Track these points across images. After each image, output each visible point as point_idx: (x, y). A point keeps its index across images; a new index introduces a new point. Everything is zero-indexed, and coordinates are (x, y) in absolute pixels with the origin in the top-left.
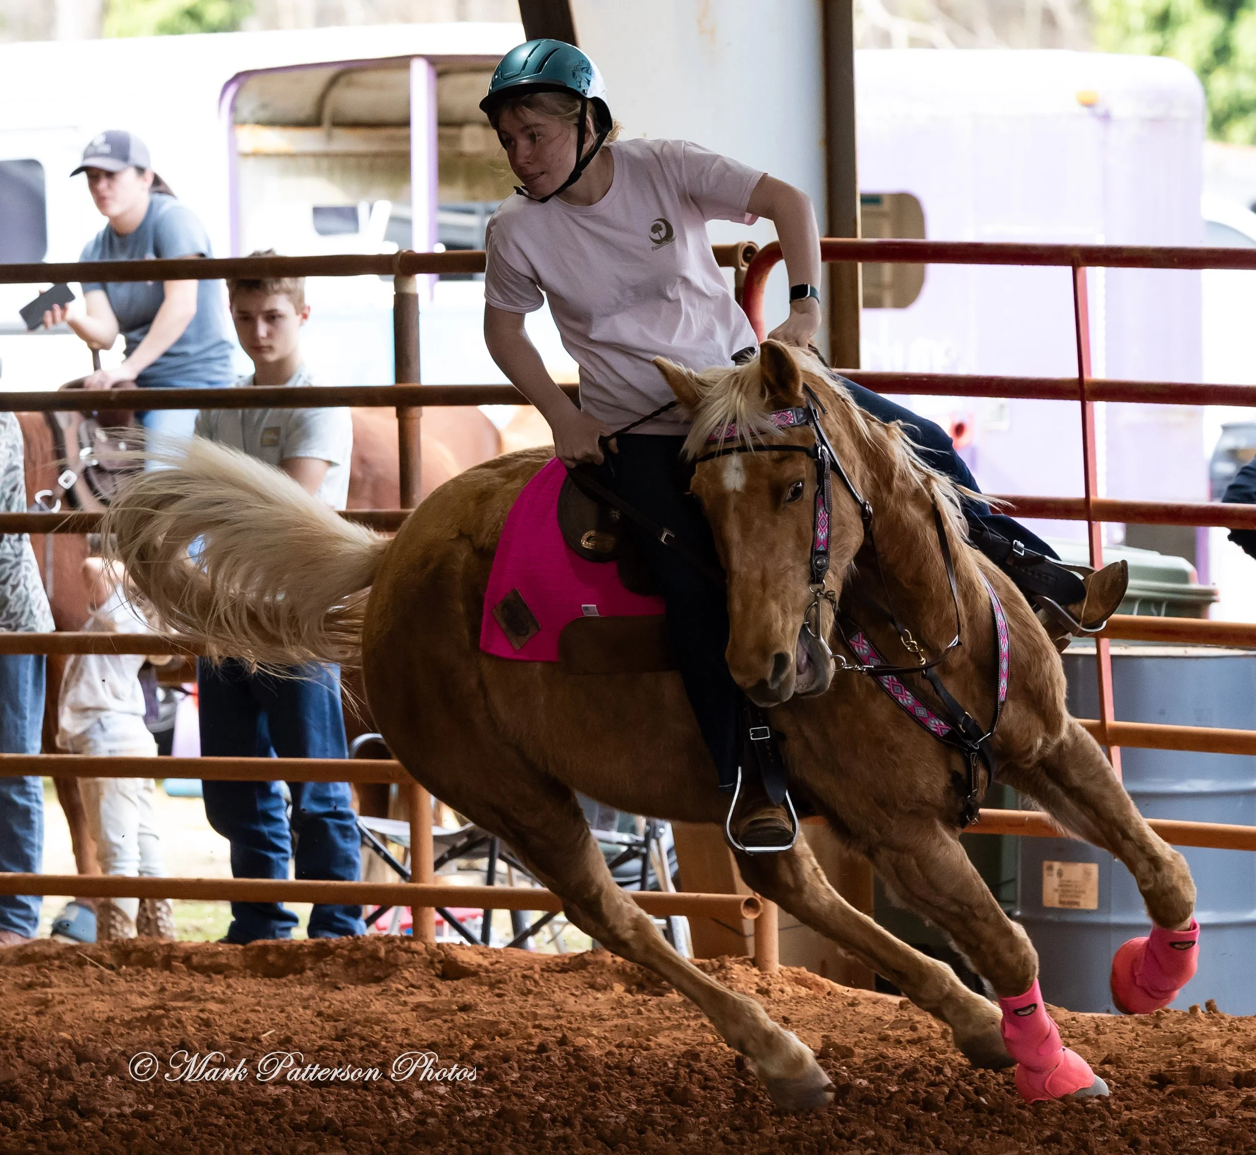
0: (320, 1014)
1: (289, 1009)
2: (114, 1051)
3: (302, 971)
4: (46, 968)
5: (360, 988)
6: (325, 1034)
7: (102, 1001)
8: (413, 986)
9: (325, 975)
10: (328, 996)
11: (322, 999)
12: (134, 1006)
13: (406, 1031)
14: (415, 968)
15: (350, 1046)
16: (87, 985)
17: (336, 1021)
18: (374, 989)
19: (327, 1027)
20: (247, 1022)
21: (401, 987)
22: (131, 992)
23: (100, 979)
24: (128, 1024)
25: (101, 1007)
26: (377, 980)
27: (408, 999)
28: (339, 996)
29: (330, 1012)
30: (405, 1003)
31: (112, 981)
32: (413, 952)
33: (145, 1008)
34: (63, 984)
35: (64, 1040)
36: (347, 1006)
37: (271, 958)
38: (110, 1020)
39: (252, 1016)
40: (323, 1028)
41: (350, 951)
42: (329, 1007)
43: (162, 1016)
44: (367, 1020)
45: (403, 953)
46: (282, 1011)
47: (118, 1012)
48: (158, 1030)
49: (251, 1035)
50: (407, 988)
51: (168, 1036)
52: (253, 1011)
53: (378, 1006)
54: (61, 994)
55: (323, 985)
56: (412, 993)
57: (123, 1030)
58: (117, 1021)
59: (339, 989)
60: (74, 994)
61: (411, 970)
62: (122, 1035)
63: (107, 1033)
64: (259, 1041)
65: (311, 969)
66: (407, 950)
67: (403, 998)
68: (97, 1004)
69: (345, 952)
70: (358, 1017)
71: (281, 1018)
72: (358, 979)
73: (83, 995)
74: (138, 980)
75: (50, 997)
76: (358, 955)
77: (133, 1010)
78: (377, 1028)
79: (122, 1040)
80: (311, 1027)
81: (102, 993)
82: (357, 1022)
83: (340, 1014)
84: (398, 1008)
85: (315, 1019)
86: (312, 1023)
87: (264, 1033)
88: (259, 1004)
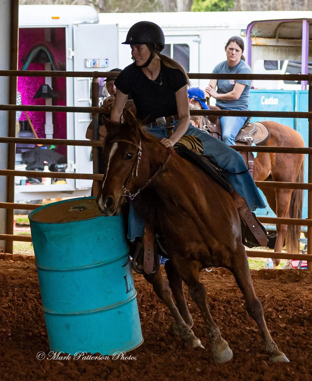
0: (282, 290)
1: (272, 289)
2: (223, 299)
3: (275, 278)
4: (201, 274)
5: (293, 284)
6: (283, 296)
7: (219, 284)
8: (308, 283)
9: (281, 279)
10: (283, 285)
11: (282, 286)
12: (228, 286)
13: (307, 296)
14: (308, 279)
15: (291, 300)
16: (214, 280)
17: (286, 292)
18: (296, 284)
19: (284, 294)
20: (261, 292)
21: (304, 284)
22: (227, 282)
23: (218, 278)
24: (227, 291)
25: (218, 286)
26: (297, 281)
27: (307, 287)
28: (287, 285)
29: (284, 290)
30: (306, 288)
31: (221, 279)
32: (307, 274)
33: (231, 287)
34: (207, 279)
35: (209, 295)
36: (289, 288)
37: (266, 274)
38: (221, 290)
39: (262, 290)
40: (283, 294)
41: (289, 273)
42: (284, 288)
43: (236, 289)
44: (295, 293)
45: (304, 274)
46: (271, 289)
47: (223, 287)
48: (235, 293)
49: (263, 296)
50: (306, 284)
51: (238, 295)
52: (262, 289)
53: (298, 289)
54: (206, 282)
55: (282, 282)
56: (307, 286)
57: (225, 293)
58: (223, 290)
59: (287, 283)
60: (210, 282)
61: (307, 279)
62: (225, 294)
63: (221, 293)
64: (265, 297)
65: (278, 278)
66: (306, 273)
67: (305, 287)
68: (217, 285)
69: (288, 273)
70: (293, 291)
71: (270, 291)
72: (291, 281)
73: (213, 282)
74: (228, 279)
75: (203, 282)
76: (292, 274)
77: (228, 287)
78: (298, 295)
79: (225, 295)
80: (279, 294)
81: (218, 282)
82: (292, 293)
83: (287, 290)
84: (304, 290)
85: (280, 292)
86: (280, 293)
87: (266, 295)
88: (264, 287)
